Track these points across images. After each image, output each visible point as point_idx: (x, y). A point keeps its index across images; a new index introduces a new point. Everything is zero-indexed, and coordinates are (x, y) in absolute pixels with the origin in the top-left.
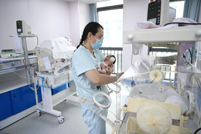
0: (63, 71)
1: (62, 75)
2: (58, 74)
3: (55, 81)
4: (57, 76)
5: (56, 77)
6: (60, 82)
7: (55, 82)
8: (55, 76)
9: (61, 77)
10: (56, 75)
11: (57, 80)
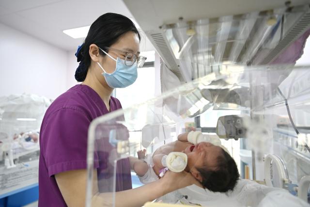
0: (29, 161)
1: (25, 168)
2: (13, 166)
3: (2, 181)
4: (10, 169)
5: (7, 173)
6: (16, 185)
7: (2, 184)
8: (6, 169)
9: (22, 172)
10: (9, 167)
11: (11, 178)
